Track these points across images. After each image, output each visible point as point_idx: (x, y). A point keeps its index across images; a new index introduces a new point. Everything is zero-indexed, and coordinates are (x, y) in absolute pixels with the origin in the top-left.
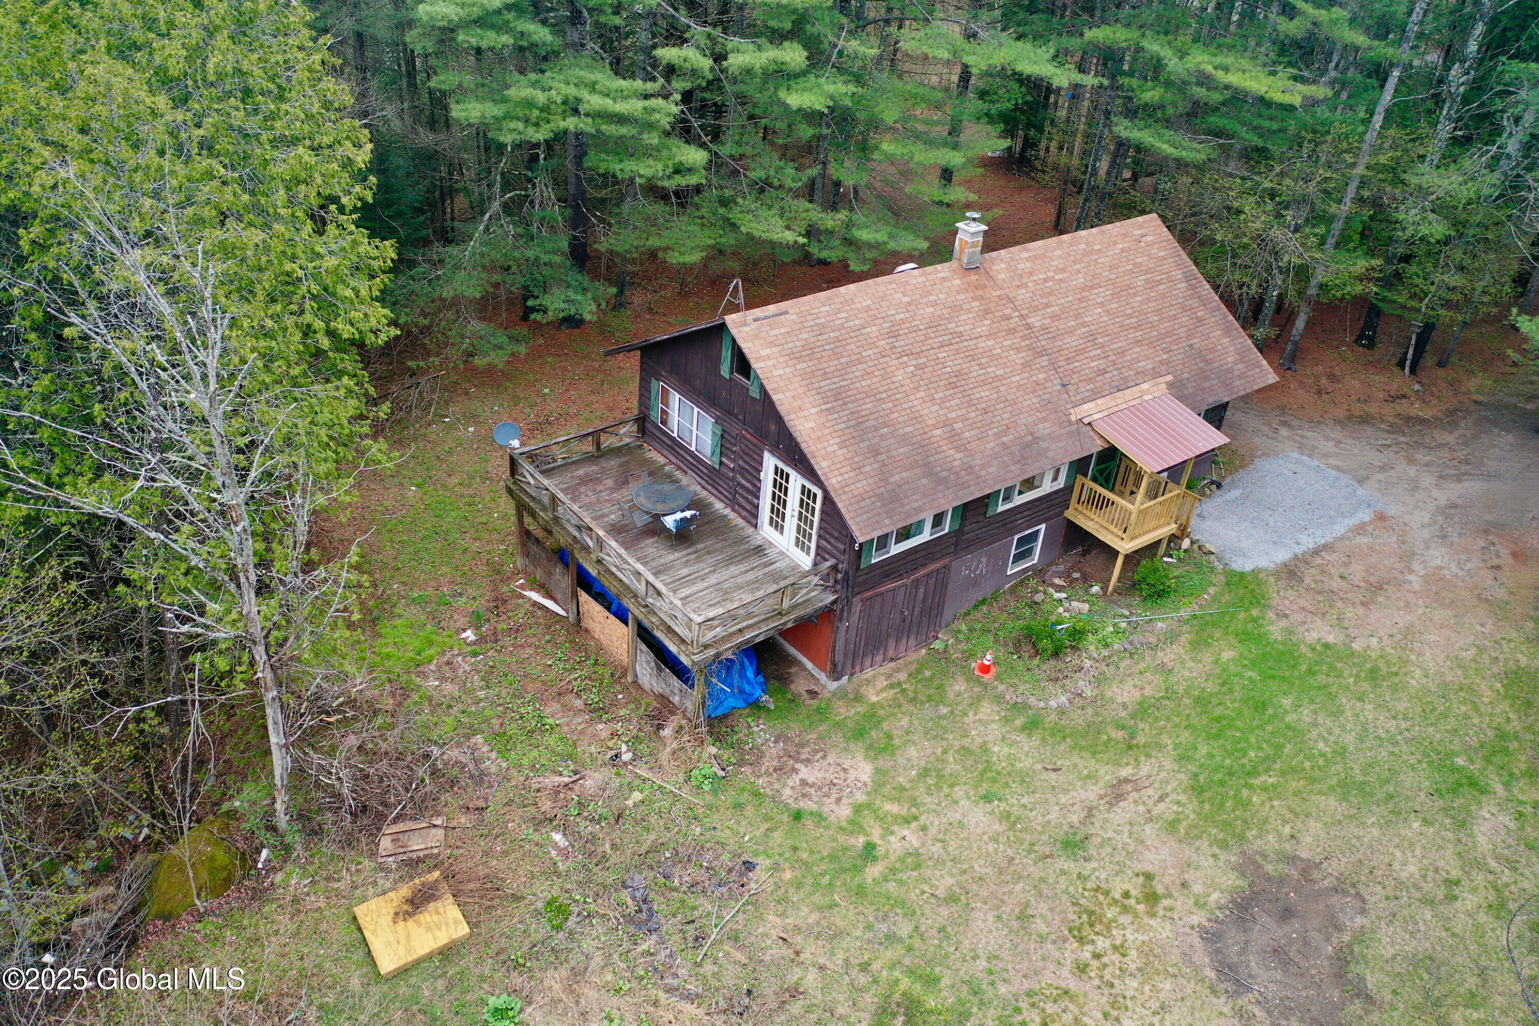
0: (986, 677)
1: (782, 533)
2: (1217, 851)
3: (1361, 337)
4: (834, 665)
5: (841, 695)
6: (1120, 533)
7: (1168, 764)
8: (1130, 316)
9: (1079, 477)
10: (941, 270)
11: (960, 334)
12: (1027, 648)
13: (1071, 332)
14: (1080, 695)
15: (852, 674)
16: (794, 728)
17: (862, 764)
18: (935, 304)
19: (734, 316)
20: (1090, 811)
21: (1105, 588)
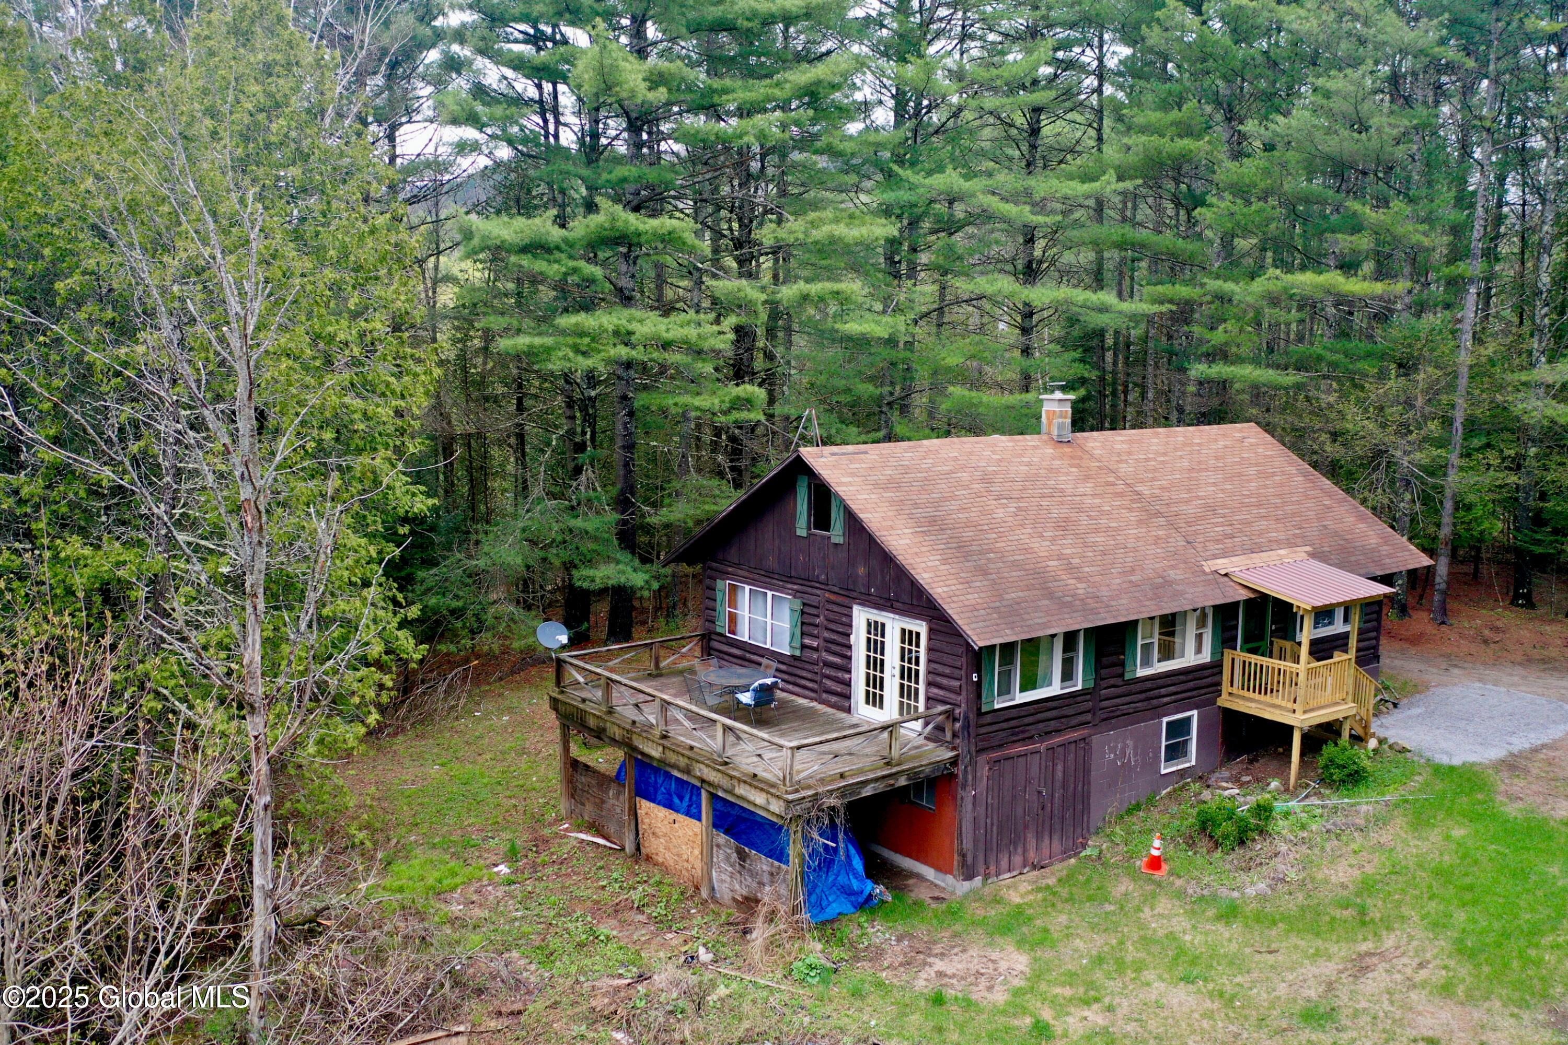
0: (1157, 875)
1: (881, 707)
2: (1516, 1011)
3: (1517, 596)
4: (964, 863)
5: (975, 896)
6: (1290, 705)
7: (1419, 934)
8: (1249, 496)
9: (1226, 651)
10: (1030, 440)
11: (1062, 491)
12: (1203, 845)
13: (1187, 502)
14: (1283, 880)
15: (987, 876)
16: (921, 929)
17: (1015, 956)
18: (1029, 464)
19: (809, 449)
20: (1330, 986)
21: (1286, 783)
